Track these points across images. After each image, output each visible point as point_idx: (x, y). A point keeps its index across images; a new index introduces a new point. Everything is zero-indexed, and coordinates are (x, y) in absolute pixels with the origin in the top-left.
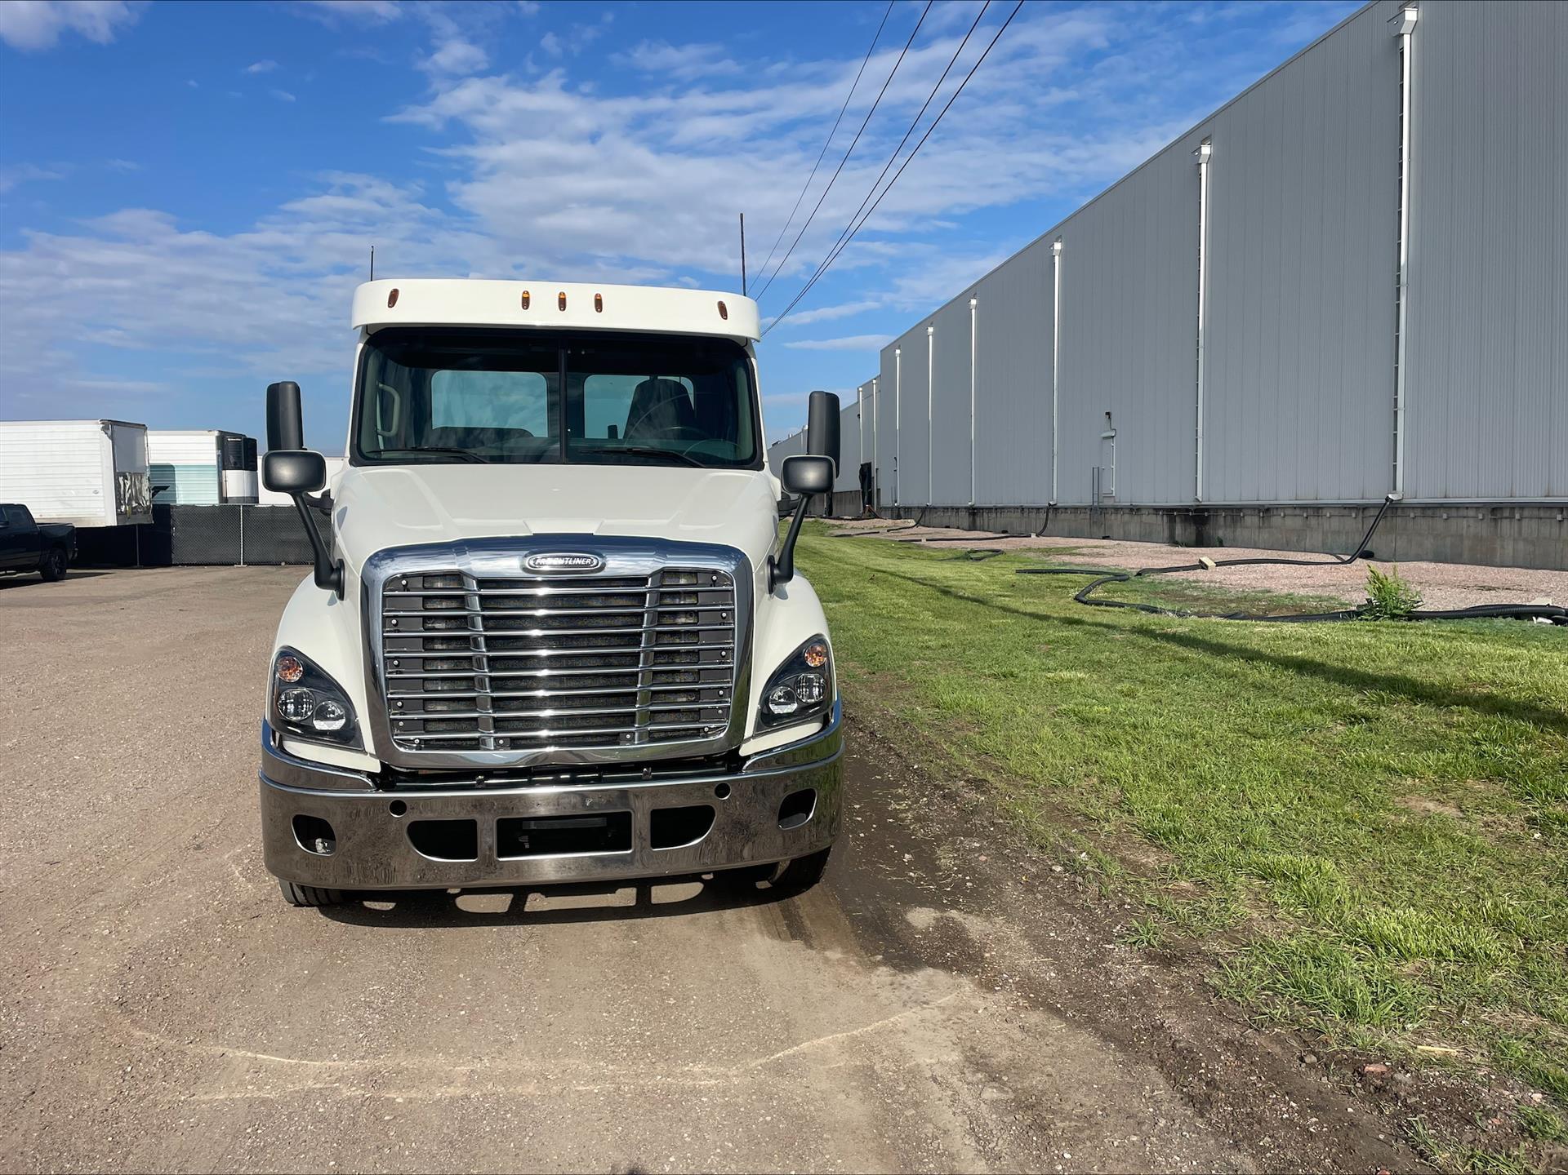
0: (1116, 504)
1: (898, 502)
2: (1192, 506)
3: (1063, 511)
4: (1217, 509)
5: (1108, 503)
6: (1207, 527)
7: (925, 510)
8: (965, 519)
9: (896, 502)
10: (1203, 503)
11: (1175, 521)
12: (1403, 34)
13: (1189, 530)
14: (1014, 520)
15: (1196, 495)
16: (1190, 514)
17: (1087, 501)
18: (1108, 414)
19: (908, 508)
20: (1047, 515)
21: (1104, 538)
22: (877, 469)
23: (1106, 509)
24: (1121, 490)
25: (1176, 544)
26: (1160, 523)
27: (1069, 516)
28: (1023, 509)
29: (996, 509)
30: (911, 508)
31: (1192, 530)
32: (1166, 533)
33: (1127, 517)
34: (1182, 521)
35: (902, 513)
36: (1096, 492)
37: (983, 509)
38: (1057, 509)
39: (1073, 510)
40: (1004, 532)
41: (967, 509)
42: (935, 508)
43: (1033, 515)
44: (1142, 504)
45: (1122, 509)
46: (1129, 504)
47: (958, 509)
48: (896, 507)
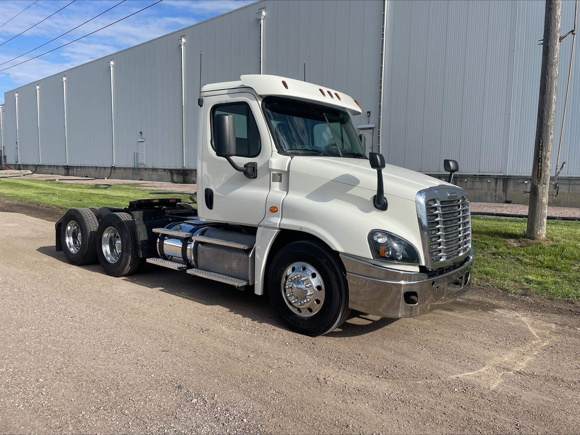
0: (145, 167)
1: (19, 162)
2: (181, 169)
3: (118, 169)
4: (192, 170)
5: (143, 166)
6: (188, 177)
7: (37, 166)
8: (63, 171)
9: (18, 162)
10: (186, 168)
11: (173, 174)
12: (261, 19)
13: (180, 177)
14: (92, 172)
15: (183, 165)
16: (180, 172)
17: (131, 165)
18: (141, 132)
19: (26, 165)
20: (111, 171)
21: (140, 180)
22: (4, 147)
23: (141, 169)
24: (147, 161)
25: (174, 182)
26: (168, 175)
27: (121, 171)
28: (96, 168)
29: (81, 167)
30: (27, 165)
31: (181, 178)
32: (170, 178)
33: (151, 172)
34: (176, 174)
35: (21, 167)
36: (136, 162)
37: (73, 167)
38: (116, 168)
39: (124, 169)
40: (86, 177)
41: (64, 167)
42: (43, 166)
43: (102, 170)
44: (158, 167)
45: (148, 169)
46: (152, 167)
47: (58, 166)
48: (18, 165)
